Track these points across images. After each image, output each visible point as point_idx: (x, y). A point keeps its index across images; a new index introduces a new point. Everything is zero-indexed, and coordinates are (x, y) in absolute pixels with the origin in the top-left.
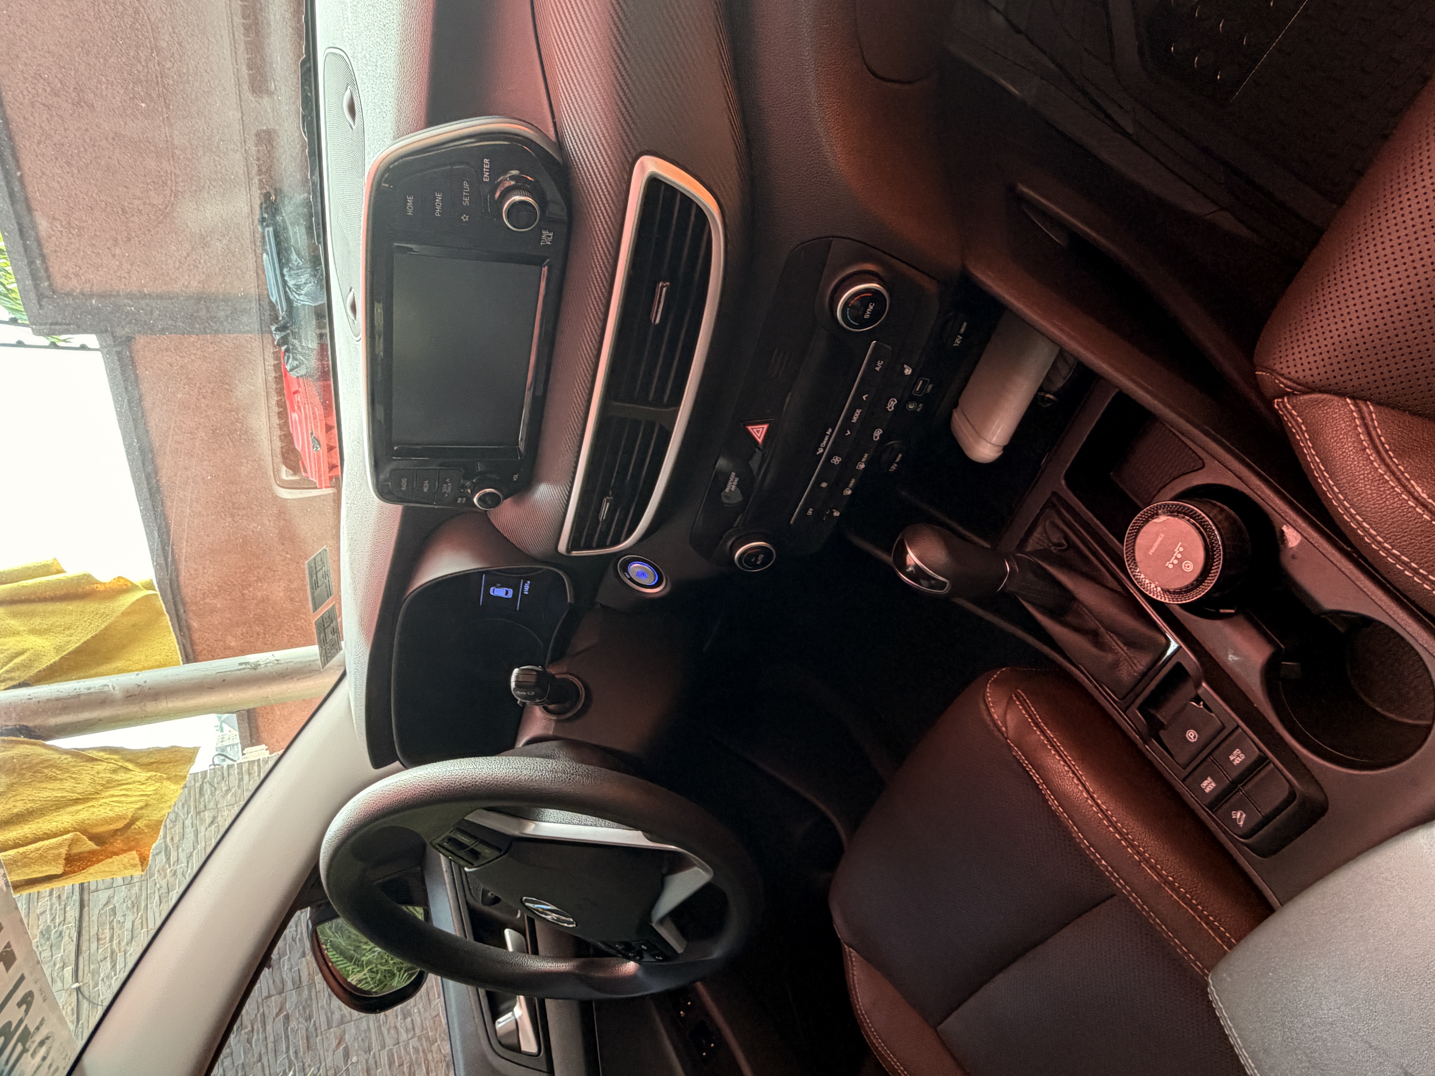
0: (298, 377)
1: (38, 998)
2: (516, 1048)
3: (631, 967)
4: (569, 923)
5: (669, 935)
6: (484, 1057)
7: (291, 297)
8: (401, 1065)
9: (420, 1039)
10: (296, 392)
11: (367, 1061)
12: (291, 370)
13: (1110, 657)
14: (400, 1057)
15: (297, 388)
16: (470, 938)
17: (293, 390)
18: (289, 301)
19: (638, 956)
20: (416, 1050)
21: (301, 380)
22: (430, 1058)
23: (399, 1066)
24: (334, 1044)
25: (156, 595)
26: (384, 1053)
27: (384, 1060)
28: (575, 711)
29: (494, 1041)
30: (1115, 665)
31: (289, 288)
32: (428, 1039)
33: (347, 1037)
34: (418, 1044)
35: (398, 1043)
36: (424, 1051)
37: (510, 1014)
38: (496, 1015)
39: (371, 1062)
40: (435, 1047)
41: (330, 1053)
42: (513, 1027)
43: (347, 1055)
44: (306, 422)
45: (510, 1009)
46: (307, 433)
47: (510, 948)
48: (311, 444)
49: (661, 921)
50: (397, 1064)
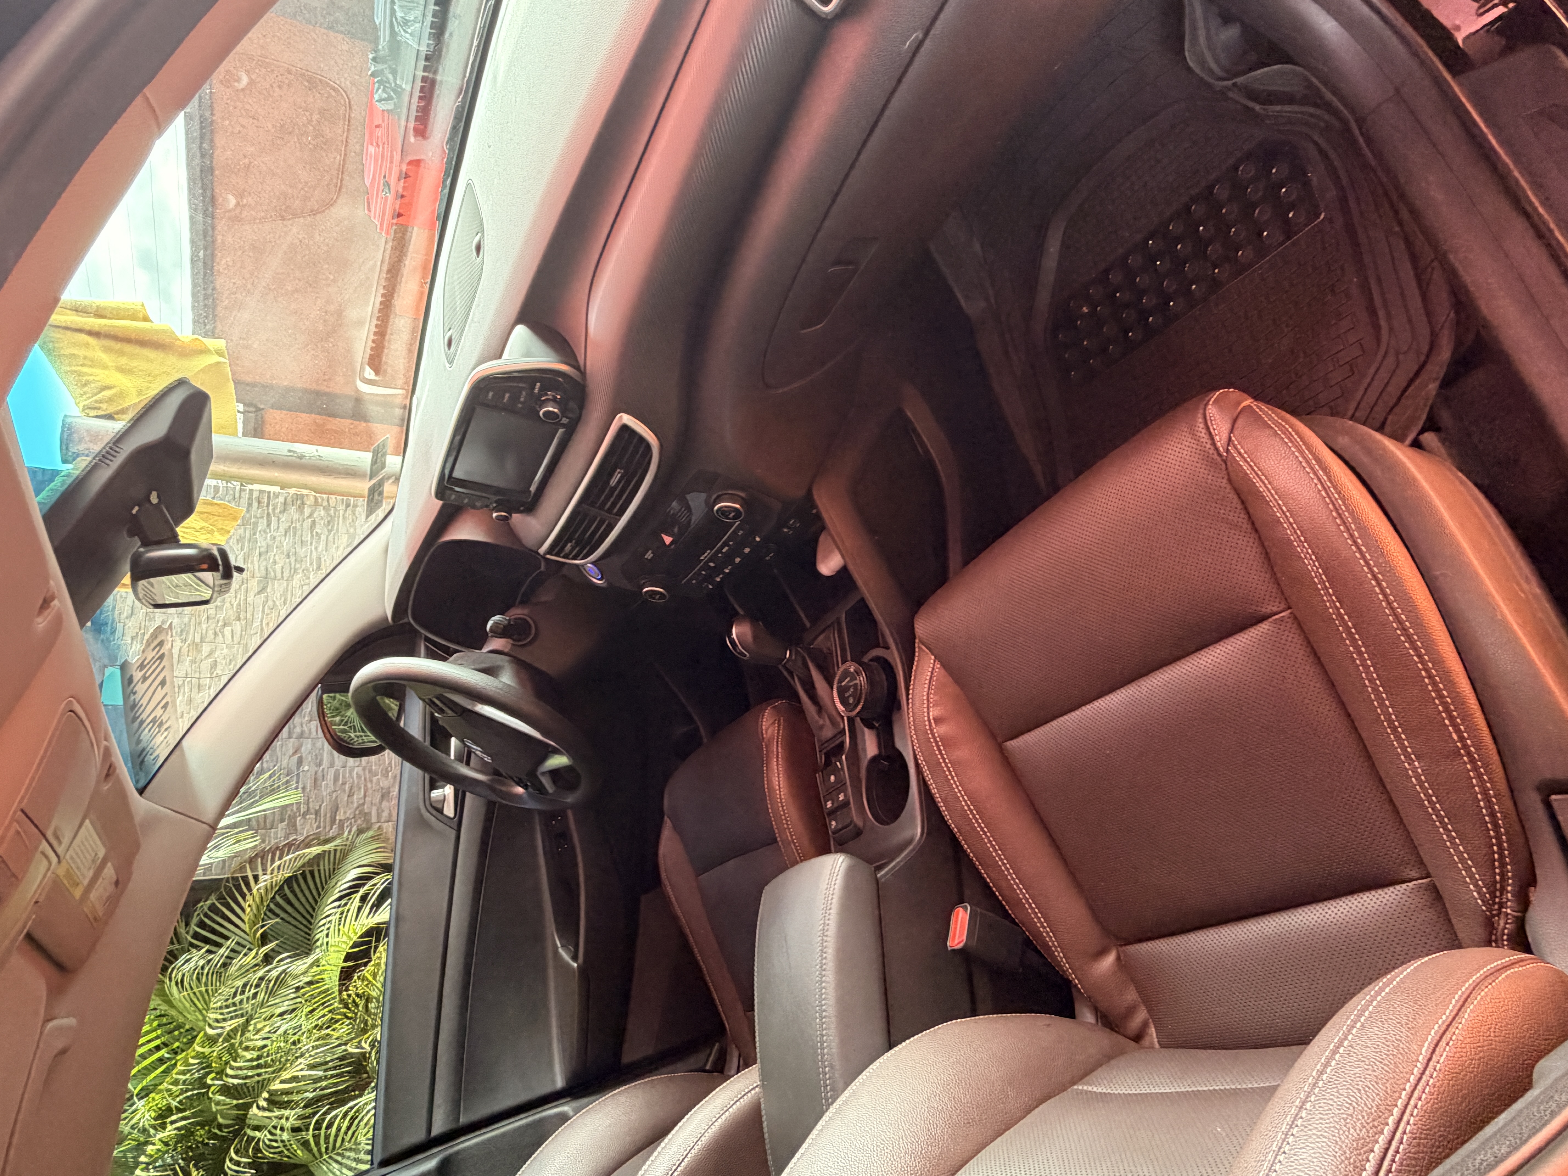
0: (383, 111)
1: (170, 705)
2: (440, 811)
3: (520, 790)
4: (488, 759)
5: (546, 782)
6: (419, 810)
7: (396, 29)
8: (344, 784)
9: (364, 769)
10: (378, 126)
11: (316, 773)
12: (380, 101)
13: (821, 722)
14: (344, 777)
15: (380, 122)
16: (427, 743)
17: (376, 123)
18: (393, 34)
19: (525, 787)
20: (359, 776)
21: (386, 114)
22: (369, 785)
23: (342, 784)
24: (291, 752)
25: (225, 363)
26: (332, 772)
27: (330, 776)
28: (524, 642)
29: (427, 803)
30: (821, 728)
31: (396, 19)
32: (370, 771)
33: (303, 749)
34: (361, 773)
35: (345, 767)
36: (365, 779)
37: (441, 790)
38: (433, 787)
39: (320, 774)
40: (375, 779)
41: (287, 757)
42: (442, 798)
43: (300, 762)
44: (382, 162)
45: (443, 787)
46: (380, 174)
47: (452, 757)
48: (381, 187)
49: (543, 773)
50: (340, 782)
